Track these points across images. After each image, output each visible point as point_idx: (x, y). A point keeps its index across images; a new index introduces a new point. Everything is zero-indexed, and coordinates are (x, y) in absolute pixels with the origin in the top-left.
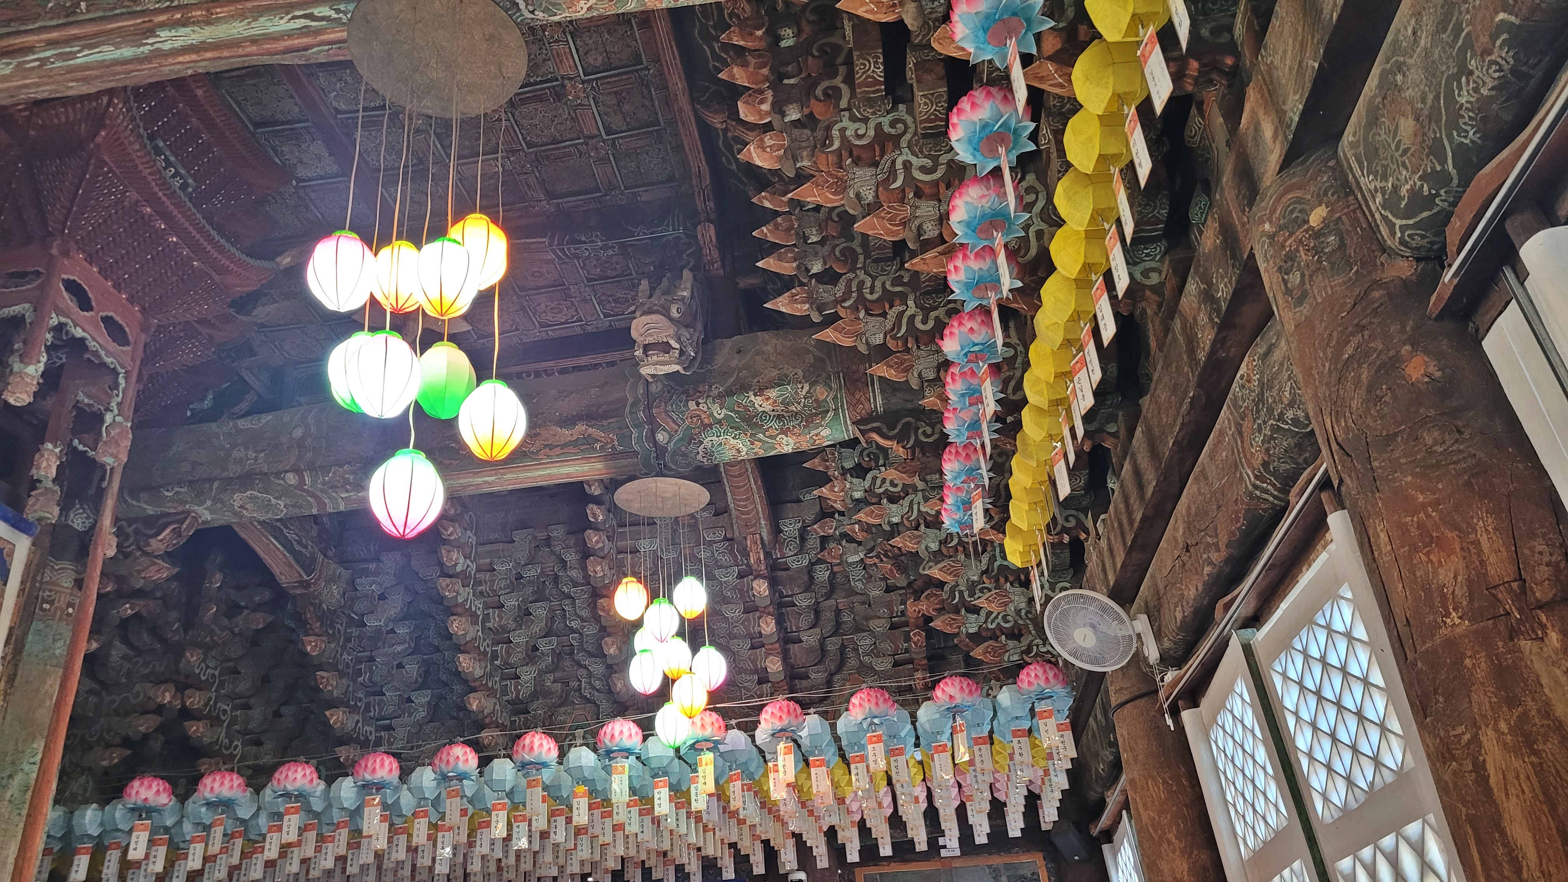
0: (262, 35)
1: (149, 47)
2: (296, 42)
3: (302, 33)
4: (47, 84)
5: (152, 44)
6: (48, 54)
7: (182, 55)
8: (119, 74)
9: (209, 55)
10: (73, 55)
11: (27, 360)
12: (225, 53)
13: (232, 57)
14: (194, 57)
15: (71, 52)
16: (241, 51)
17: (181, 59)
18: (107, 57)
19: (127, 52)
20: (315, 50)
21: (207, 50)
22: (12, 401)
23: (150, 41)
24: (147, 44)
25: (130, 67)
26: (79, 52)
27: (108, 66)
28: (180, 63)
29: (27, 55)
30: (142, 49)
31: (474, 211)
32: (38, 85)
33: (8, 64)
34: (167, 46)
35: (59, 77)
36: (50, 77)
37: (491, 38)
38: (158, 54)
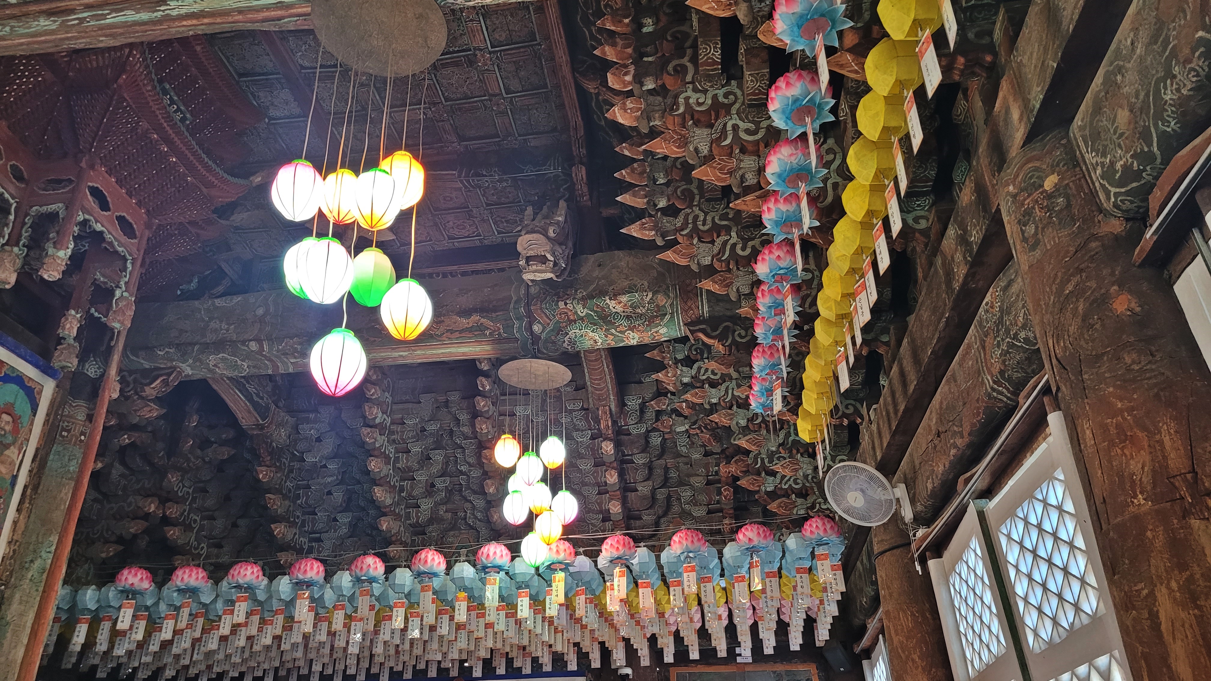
0: (247, 7)
1: (161, 13)
2: (273, 13)
3: (277, 7)
4: (84, 38)
5: (163, 11)
6: (85, 15)
7: (185, 20)
8: (137, 32)
9: (206, 21)
10: (104, 17)
11: (59, 246)
12: (219, 20)
13: (223, 23)
14: (194, 22)
15: (102, 14)
16: (230, 19)
17: (185, 23)
18: (129, 19)
19: (144, 16)
20: (286, 20)
21: (204, 17)
22: (46, 277)
23: (162, 8)
24: (160, 10)
25: (147, 27)
26: (108, 14)
27: (130, 26)
28: (184, 26)
29: (69, 15)
30: (155, 14)
31: (401, 149)
32: (77, 38)
33: (55, 21)
34: (175, 13)
35: (93, 34)
36: (86, 32)
37: (420, 17)
38: (168, 18)
